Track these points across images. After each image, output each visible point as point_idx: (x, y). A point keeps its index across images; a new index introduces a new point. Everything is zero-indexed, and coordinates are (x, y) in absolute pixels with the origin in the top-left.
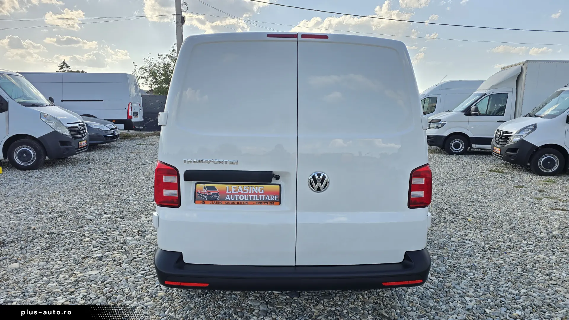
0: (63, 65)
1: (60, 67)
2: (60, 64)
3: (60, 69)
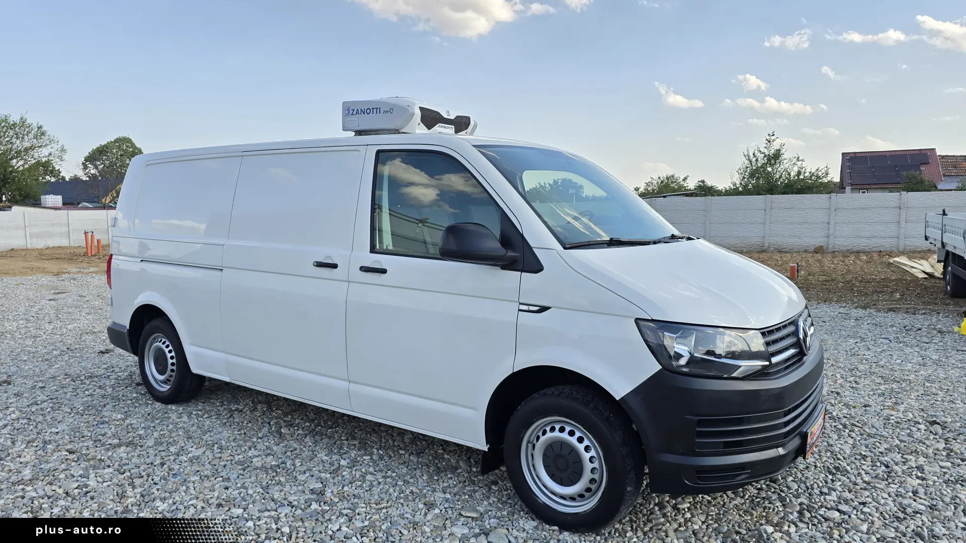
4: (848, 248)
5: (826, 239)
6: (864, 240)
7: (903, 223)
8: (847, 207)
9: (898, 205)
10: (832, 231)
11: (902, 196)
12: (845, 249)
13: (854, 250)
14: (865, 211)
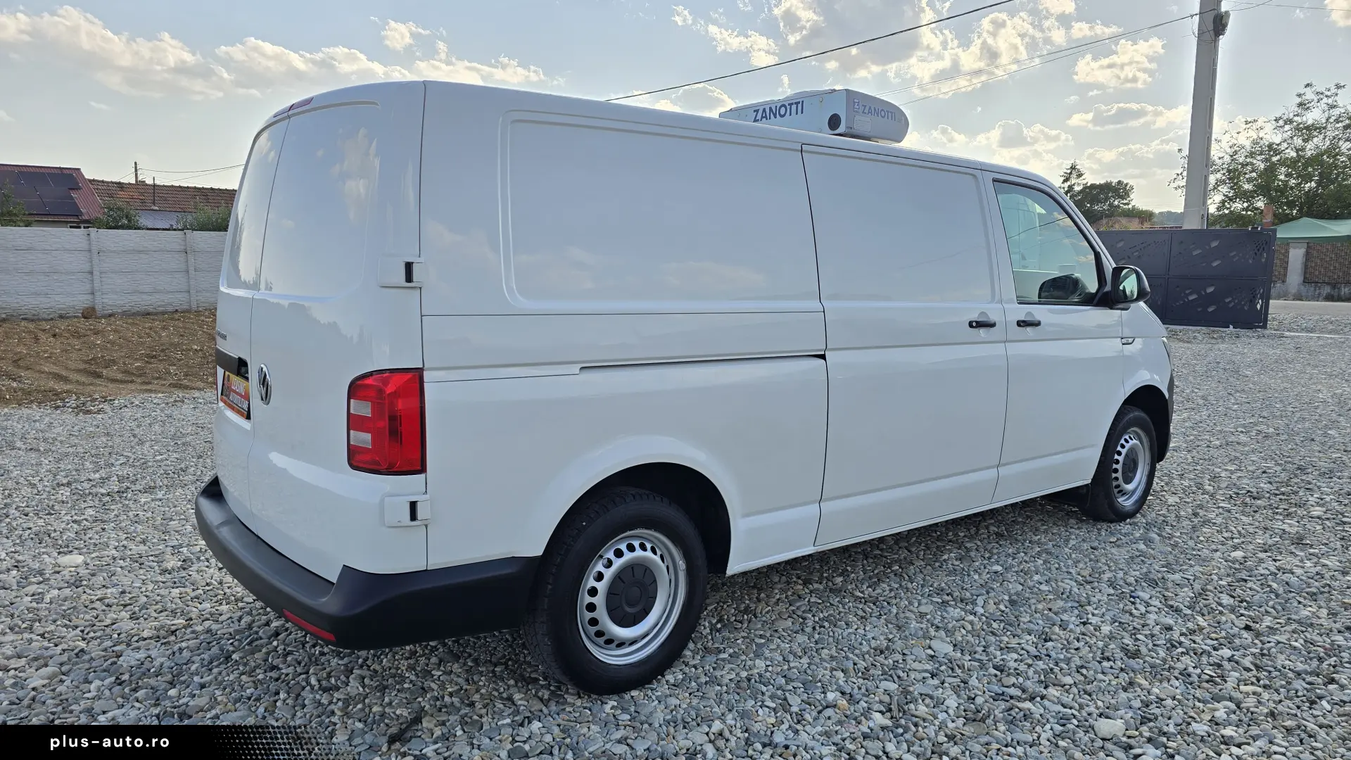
0: (1071, 173)
1: (1063, 178)
2: (1066, 171)
3: (1065, 181)
4: (125, 309)
5: (89, 297)
6: (144, 297)
7: (192, 272)
8: (115, 249)
9: (183, 247)
10: (97, 285)
11: (188, 236)
12: (119, 311)
13: (133, 311)
14: (141, 255)
